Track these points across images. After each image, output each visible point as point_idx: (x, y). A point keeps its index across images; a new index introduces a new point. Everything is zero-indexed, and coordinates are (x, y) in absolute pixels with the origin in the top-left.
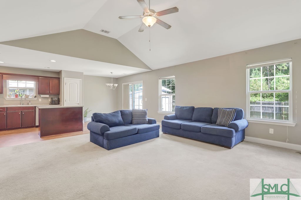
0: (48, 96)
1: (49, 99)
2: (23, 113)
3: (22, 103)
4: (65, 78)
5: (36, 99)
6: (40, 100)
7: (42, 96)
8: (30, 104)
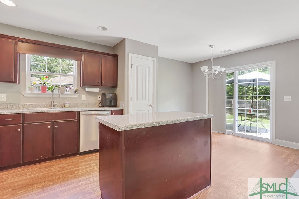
0: (97, 90)
1: (98, 96)
2: (56, 126)
3: (53, 104)
4: (130, 54)
5: (77, 96)
6: (84, 97)
7: (88, 89)
8: (67, 105)
